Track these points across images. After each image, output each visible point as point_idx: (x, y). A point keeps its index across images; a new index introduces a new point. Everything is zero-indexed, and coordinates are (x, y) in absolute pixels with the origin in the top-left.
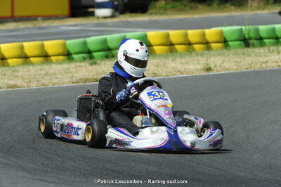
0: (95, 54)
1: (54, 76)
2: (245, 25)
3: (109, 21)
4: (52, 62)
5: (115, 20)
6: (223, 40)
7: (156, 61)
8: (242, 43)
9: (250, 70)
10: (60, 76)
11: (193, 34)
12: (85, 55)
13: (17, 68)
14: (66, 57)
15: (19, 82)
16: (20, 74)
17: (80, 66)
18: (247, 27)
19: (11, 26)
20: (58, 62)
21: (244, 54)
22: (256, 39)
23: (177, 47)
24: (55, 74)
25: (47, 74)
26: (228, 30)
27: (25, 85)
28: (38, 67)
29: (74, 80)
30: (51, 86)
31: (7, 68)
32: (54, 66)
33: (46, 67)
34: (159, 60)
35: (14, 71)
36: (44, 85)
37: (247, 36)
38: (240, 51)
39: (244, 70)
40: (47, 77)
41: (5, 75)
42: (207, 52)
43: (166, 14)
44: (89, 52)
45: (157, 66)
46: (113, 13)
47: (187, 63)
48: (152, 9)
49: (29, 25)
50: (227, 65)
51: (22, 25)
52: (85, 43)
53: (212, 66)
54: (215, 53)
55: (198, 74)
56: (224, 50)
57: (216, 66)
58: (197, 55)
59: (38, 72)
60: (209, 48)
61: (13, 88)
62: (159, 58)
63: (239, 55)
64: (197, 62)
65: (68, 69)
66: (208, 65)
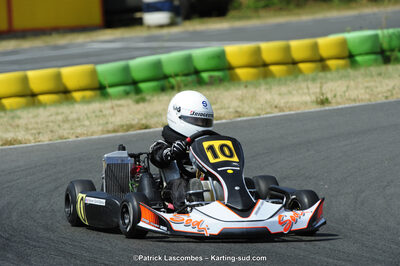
0: (142, 86)
1: (77, 123)
2: (382, 28)
3: (165, 31)
4: (72, 101)
5: (175, 30)
6: (347, 54)
7: (239, 92)
8: (379, 57)
9: (391, 99)
10: (87, 123)
11: (299, 47)
12: (127, 88)
13: (19, 113)
14: (98, 92)
15: (21, 135)
16: (22, 122)
17: (120, 106)
18: (386, 32)
19: (10, 45)
20: (85, 101)
21: (380, 74)
23: (273, 68)
24: (78, 119)
25: (66, 120)
26: (353, 36)
27: (31, 138)
28: (53, 110)
29: (110, 127)
30: (72, 138)
31: (2, 114)
32: (77, 107)
33: (65, 109)
34: (245, 91)
35: (13, 118)
36: (61, 138)
37: (385, 46)
38: (374, 70)
39: (381, 99)
40: (67, 126)
42: (321, 74)
43: (259, 17)
44: (135, 83)
45: (242, 100)
46: (172, 18)
47: (290, 93)
48: (235, 9)
50: (353, 94)
51: (26, 44)
52: (127, 69)
53: (329, 96)
54: (335, 74)
55: (307, 110)
56: (349, 70)
57: (335, 96)
58: (306, 80)
59: (53, 118)
60: (325, 68)
61: (11, 144)
62: (246, 87)
63: (372, 76)
64: (306, 91)
65: (101, 111)
66: (323, 94)
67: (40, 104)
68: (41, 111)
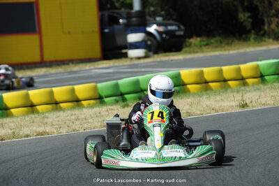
0: (126, 96)
1: (84, 121)
3: (142, 61)
4: (81, 106)
5: (148, 60)
6: (259, 75)
7: (189, 100)
11: (228, 70)
12: (117, 98)
13: (47, 114)
14: (98, 101)
15: (48, 129)
16: (49, 120)
17: (112, 109)
19: (42, 71)
20: (90, 106)
23: (211, 84)
24: (85, 119)
25: (77, 119)
26: (263, 63)
27: (55, 131)
28: (69, 112)
30: (82, 131)
31: (36, 115)
32: (85, 110)
33: (77, 112)
34: (193, 99)
35: (43, 118)
36: (74, 130)
38: (277, 85)
40: (78, 123)
41: (33, 122)
42: (243, 88)
43: (202, 52)
44: (122, 95)
45: (191, 105)
46: (146, 53)
47: (222, 100)
48: (187, 46)
49: (60, 70)
50: (263, 100)
51: (52, 71)
52: (117, 86)
53: (248, 102)
54: (251, 88)
55: (233, 111)
56: (261, 85)
58: (232, 92)
59: (69, 118)
60: (245, 84)
61: (42, 135)
62: (193, 96)
63: (275, 89)
64: (232, 99)
65: (100, 113)
66: (243, 101)
67: (61, 109)
68: (61, 113)
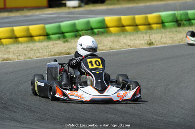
0: (66, 34)
2: (177, 10)
3: (77, 10)
4: (34, 41)
5: (81, 9)
6: (161, 22)
7: (112, 38)
8: (176, 23)
9: (181, 43)
11: (139, 18)
12: (59, 35)
13: (9, 46)
14: (46, 37)
15: (11, 56)
16: (11, 50)
17: (55, 43)
18: (179, 12)
19: (5, 15)
20: (39, 41)
21: (176, 32)
22: (186, 21)
23: (127, 28)
24: (37, 50)
25: (32, 50)
26: (164, 14)
27: (16, 58)
28: (26, 45)
29: (52, 53)
30: (35, 58)
31: (2, 46)
32: (37, 44)
33: (31, 45)
34: (114, 38)
35: (7, 48)
36: (29, 58)
37: (179, 19)
38: (174, 29)
39: (177, 43)
40: (32, 52)
42: (149, 31)
43: (119, 4)
44: (63, 33)
45: (113, 42)
46: (79, 4)
47: (135, 39)
49: (18, 14)
50: (164, 40)
51: (12, 14)
52: (59, 27)
53: (153, 41)
54: (155, 31)
55: (143, 48)
56: (162, 29)
57: (156, 41)
58: (142, 33)
59: (25, 49)
60: (151, 28)
61: (6, 60)
62: (114, 36)
63: (173, 32)
64: (142, 38)
65: (48, 46)
66: (150, 40)
67: (19, 42)
68: (20, 45)
